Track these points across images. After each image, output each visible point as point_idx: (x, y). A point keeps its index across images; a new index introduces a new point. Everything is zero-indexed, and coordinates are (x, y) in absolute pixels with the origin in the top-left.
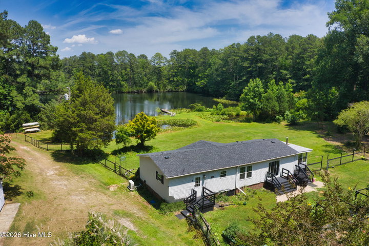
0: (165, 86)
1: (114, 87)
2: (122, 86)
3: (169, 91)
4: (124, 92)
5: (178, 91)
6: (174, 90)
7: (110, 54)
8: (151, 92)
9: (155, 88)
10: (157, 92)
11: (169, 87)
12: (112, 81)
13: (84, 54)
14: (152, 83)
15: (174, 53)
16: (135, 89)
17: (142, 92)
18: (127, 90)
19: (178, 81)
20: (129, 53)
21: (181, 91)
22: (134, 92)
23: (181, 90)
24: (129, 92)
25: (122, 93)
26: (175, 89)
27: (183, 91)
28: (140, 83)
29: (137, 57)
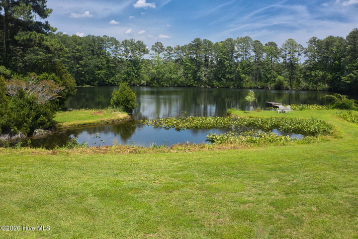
1: (232, 80)
2: (241, 79)
3: (303, 90)
4: (244, 88)
5: (316, 90)
6: (311, 88)
7: (230, 40)
8: (279, 87)
9: (285, 84)
10: (288, 89)
11: (304, 84)
12: (230, 73)
14: (280, 78)
15: (313, 41)
16: (259, 84)
17: (267, 88)
18: (248, 85)
20: (254, 40)
21: (320, 90)
22: (258, 88)
23: (321, 88)
24: (251, 88)
25: (242, 88)
26: (313, 87)
27: (324, 90)
28: (266, 77)
29: (264, 45)
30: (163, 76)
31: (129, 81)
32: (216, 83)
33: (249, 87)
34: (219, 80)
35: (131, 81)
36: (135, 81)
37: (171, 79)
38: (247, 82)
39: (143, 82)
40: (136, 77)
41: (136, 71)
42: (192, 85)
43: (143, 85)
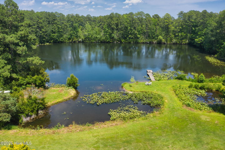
0: (171, 40)
1: (132, 38)
2: (138, 38)
3: (174, 44)
4: (139, 43)
5: (181, 44)
6: (178, 43)
7: (131, 14)
8: (160, 43)
9: (163, 40)
10: (165, 43)
11: (174, 41)
12: (130, 34)
13: (112, 14)
14: (160, 37)
15: (181, 13)
16: (148, 41)
17: (153, 43)
18: (142, 41)
19: (182, 36)
21: (184, 44)
22: (147, 43)
24: (143, 43)
25: (138, 43)
26: (180, 42)
27: (186, 44)
28: (152, 36)
29: (152, 17)
30: (92, 36)
31: (72, 39)
32: (123, 40)
33: (142, 42)
34: (125, 38)
35: (73, 39)
36: (75, 39)
37: (96, 37)
38: (142, 39)
39: (80, 40)
40: (76, 37)
41: (75, 33)
42: (109, 41)
43: (80, 42)
